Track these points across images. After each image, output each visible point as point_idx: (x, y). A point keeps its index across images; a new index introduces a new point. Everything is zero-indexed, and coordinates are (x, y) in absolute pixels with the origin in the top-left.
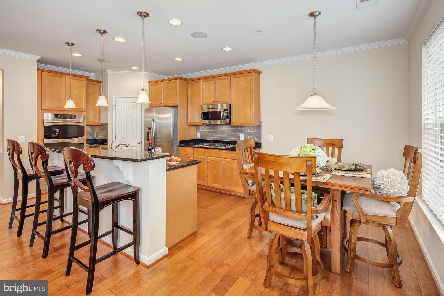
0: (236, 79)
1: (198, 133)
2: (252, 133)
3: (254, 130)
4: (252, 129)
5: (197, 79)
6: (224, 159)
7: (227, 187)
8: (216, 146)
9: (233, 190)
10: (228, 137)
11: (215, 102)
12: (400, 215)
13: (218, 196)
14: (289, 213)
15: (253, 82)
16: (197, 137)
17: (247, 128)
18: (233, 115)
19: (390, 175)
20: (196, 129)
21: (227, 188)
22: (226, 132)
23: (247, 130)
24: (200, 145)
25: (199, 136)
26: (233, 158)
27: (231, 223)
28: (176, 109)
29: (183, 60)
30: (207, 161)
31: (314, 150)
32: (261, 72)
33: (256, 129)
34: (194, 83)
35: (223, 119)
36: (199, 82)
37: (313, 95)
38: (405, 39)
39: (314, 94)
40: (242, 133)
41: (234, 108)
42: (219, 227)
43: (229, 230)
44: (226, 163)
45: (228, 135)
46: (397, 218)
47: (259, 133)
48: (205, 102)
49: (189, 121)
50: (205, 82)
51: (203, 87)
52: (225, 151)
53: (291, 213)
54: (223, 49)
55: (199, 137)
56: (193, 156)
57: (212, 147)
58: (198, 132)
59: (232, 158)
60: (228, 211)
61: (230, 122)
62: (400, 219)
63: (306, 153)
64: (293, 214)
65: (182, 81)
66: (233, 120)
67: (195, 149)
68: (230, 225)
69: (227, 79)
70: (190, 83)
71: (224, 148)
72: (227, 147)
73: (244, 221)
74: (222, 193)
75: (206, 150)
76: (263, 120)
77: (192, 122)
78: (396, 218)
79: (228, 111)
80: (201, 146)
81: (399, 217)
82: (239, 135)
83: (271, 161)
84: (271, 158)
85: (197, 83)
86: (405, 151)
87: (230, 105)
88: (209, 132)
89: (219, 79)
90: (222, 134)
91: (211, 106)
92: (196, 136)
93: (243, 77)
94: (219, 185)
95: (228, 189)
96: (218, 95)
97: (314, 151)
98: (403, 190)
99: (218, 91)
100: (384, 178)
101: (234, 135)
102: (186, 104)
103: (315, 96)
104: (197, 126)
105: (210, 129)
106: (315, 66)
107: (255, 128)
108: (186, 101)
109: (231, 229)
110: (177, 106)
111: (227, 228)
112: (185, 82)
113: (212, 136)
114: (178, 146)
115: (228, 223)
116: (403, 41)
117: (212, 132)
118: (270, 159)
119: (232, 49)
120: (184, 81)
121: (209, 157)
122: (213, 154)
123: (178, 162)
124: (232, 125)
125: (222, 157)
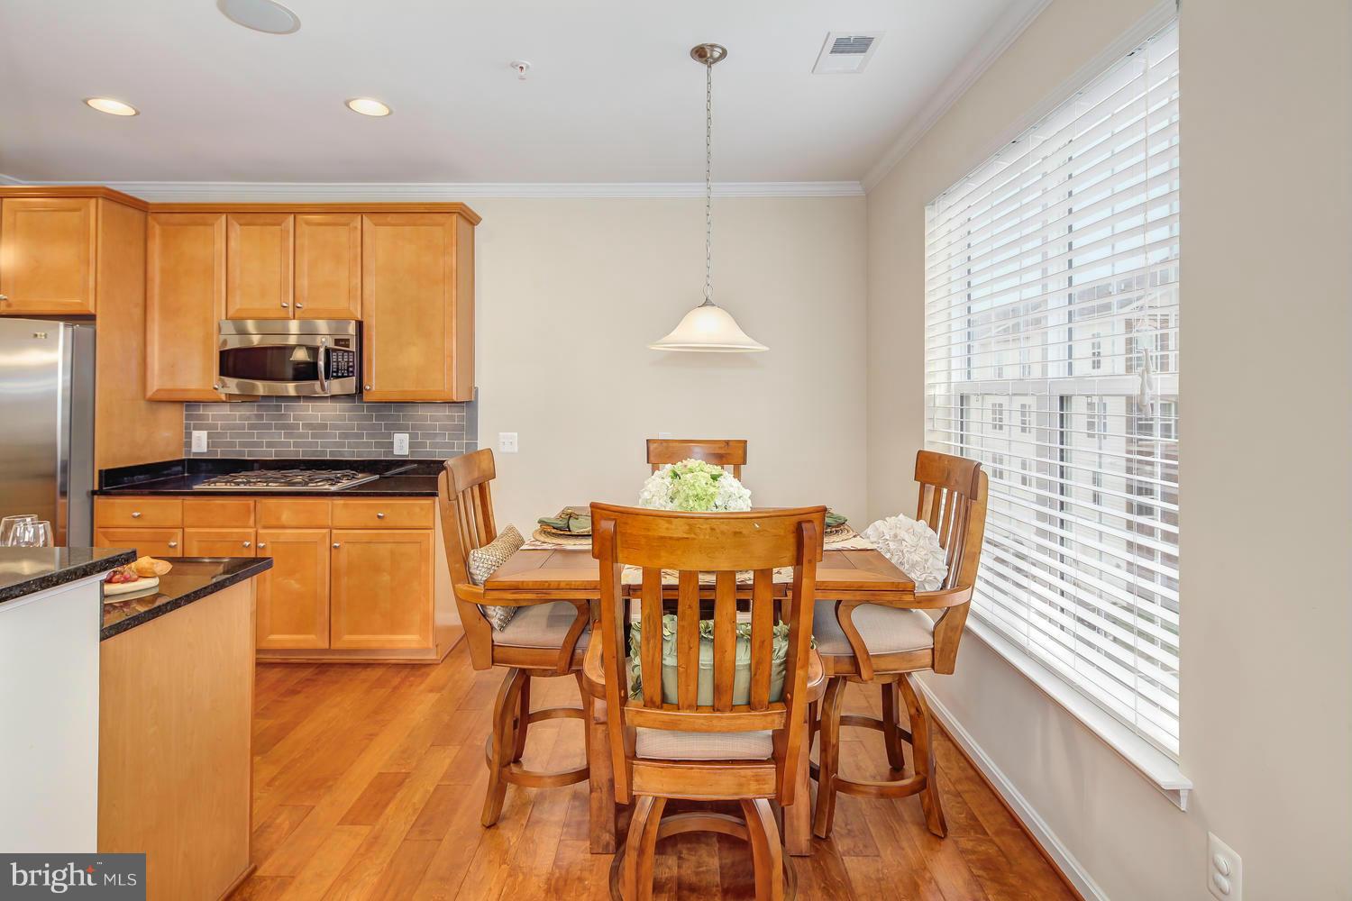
0: (384, 231)
1: (195, 434)
2: (443, 428)
3: (451, 418)
4: (446, 412)
5: (203, 212)
6: (334, 531)
7: (347, 637)
8: (294, 484)
9: (374, 645)
10: (343, 445)
11: (291, 309)
12: (941, 639)
13: (308, 681)
14: (728, 718)
15: (454, 248)
16: (195, 449)
17: (422, 412)
18: (370, 361)
19: (903, 534)
20: (188, 417)
21: (348, 640)
22: (335, 427)
23: (425, 418)
24: (215, 482)
25: (200, 443)
26: (377, 523)
27: (400, 784)
28: (83, 330)
29: (137, 113)
30: (253, 546)
31: (714, 478)
32: (478, 220)
33: (456, 413)
34: (186, 225)
35: (327, 377)
36: (212, 225)
37: (704, 305)
38: (861, 184)
39: (707, 303)
40: (401, 429)
41: (374, 338)
42: (352, 818)
43: (398, 819)
44: (347, 545)
45: (344, 436)
46: (933, 649)
47: (471, 427)
48: (238, 307)
49: (155, 384)
50: (241, 225)
51: (232, 244)
52: (339, 501)
53: (734, 718)
54: (351, 105)
55: (205, 450)
56: (179, 532)
57: (273, 487)
58: (195, 429)
59: (371, 524)
60: (371, 736)
61: (360, 388)
62: (942, 650)
63: (699, 490)
64: (739, 717)
65: (117, 207)
66: (370, 379)
67: (190, 501)
68: (399, 795)
69: (347, 225)
70: (159, 223)
71: (333, 489)
72: (345, 484)
73: (448, 761)
74: (323, 664)
75: (250, 501)
76: (483, 381)
77: (169, 386)
78: (930, 651)
79: (353, 347)
80: (221, 486)
81: (938, 647)
82: (390, 436)
83: (671, 538)
84: (673, 527)
85: (201, 228)
86: (919, 465)
87: (360, 325)
88: (252, 427)
89: (308, 223)
90: (314, 436)
91: (250, 325)
92: (189, 444)
93: (414, 225)
94: (312, 637)
95: (354, 646)
96: (304, 282)
97: (717, 483)
98: (938, 569)
99: (304, 266)
100: (890, 543)
101: (370, 436)
102: (138, 312)
103: (708, 308)
104: (190, 404)
105: (260, 417)
106: (708, 215)
107: (456, 409)
108: (139, 298)
109: (410, 811)
110: (89, 318)
111: (390, 810)
112: (136, 215)
113: (270, 445)
114: (94, 493)
115: (385, 789)
116: (854, 189)
117: (268, 427)
118: (667, 529)
119: (390, 113)
120: (131, 211)
121: (265, 527)
122: (286, 517)
123: (155, 582)
124: (366, 397)
125: (330, 524)
